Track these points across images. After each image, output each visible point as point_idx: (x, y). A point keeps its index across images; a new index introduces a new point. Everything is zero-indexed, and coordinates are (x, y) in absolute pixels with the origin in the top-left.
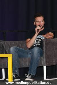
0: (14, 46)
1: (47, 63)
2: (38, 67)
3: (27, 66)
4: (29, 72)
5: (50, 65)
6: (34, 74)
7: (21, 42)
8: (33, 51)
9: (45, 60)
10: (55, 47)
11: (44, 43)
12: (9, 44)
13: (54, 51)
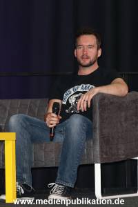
0: (19, 113)
1: (104, 156)
2: (80, 167)
3: (53, 165)
4: (58, 178)
5: (111, 161)
6: (70, 185)
7: (38, 101)
8: (68, 125)
9: (98, 149)
10: (123, 114)
11: (97, 105)
12: (8, 108)
13: (121, 124)
